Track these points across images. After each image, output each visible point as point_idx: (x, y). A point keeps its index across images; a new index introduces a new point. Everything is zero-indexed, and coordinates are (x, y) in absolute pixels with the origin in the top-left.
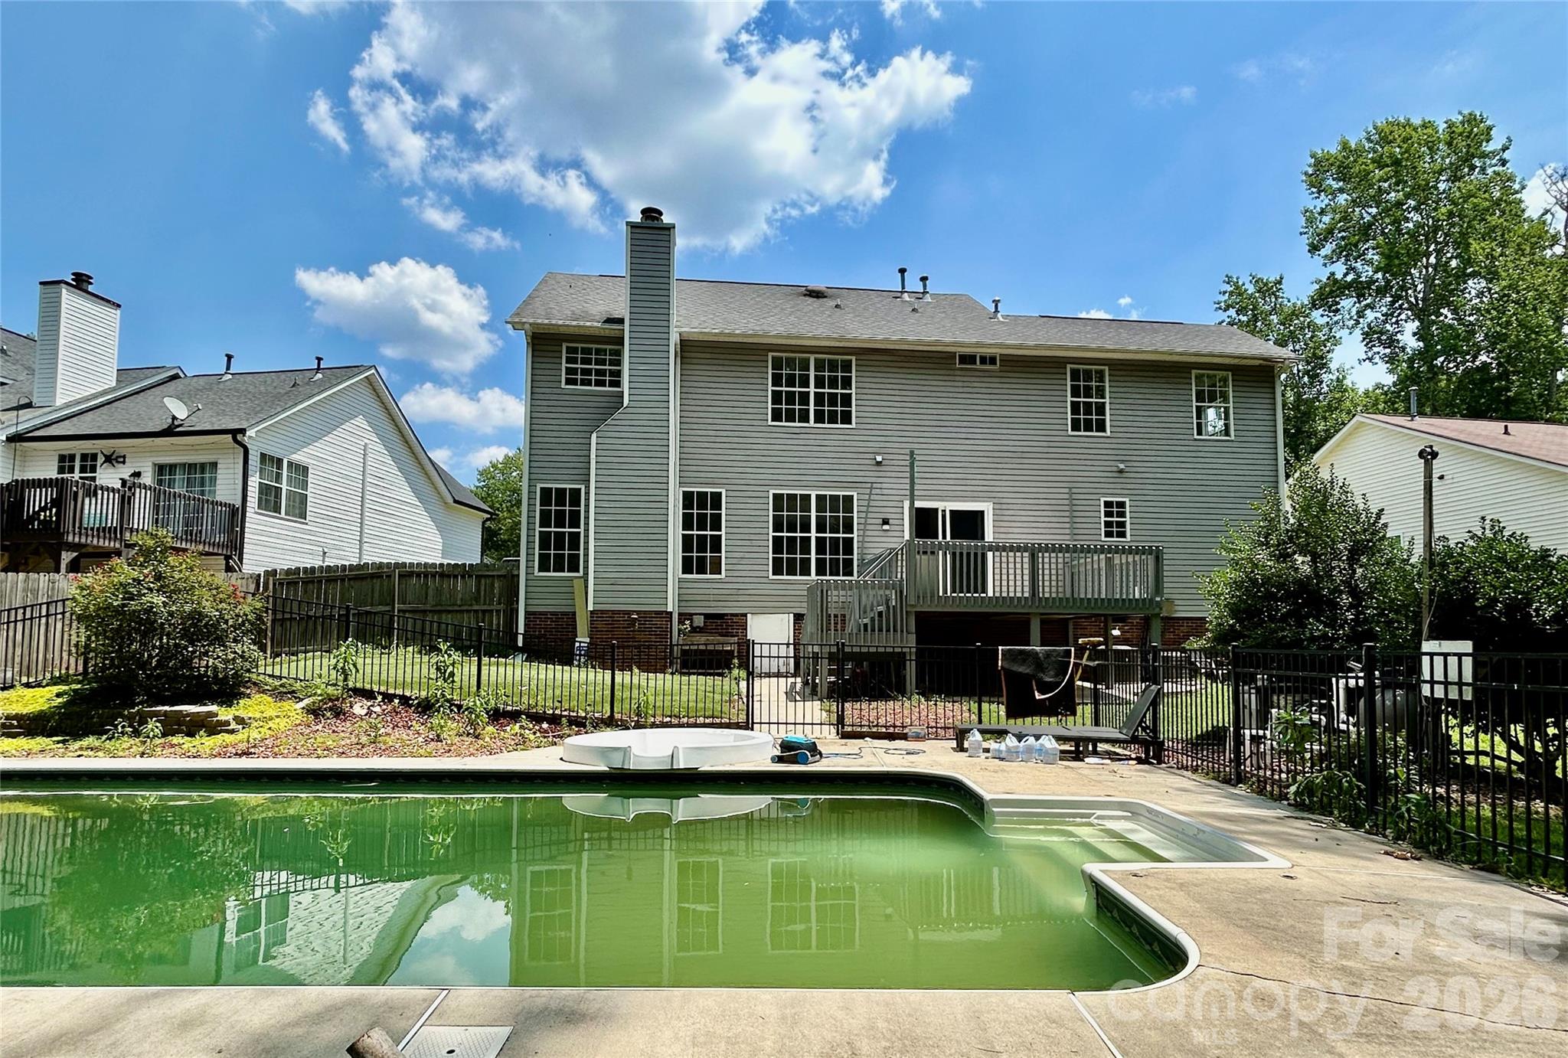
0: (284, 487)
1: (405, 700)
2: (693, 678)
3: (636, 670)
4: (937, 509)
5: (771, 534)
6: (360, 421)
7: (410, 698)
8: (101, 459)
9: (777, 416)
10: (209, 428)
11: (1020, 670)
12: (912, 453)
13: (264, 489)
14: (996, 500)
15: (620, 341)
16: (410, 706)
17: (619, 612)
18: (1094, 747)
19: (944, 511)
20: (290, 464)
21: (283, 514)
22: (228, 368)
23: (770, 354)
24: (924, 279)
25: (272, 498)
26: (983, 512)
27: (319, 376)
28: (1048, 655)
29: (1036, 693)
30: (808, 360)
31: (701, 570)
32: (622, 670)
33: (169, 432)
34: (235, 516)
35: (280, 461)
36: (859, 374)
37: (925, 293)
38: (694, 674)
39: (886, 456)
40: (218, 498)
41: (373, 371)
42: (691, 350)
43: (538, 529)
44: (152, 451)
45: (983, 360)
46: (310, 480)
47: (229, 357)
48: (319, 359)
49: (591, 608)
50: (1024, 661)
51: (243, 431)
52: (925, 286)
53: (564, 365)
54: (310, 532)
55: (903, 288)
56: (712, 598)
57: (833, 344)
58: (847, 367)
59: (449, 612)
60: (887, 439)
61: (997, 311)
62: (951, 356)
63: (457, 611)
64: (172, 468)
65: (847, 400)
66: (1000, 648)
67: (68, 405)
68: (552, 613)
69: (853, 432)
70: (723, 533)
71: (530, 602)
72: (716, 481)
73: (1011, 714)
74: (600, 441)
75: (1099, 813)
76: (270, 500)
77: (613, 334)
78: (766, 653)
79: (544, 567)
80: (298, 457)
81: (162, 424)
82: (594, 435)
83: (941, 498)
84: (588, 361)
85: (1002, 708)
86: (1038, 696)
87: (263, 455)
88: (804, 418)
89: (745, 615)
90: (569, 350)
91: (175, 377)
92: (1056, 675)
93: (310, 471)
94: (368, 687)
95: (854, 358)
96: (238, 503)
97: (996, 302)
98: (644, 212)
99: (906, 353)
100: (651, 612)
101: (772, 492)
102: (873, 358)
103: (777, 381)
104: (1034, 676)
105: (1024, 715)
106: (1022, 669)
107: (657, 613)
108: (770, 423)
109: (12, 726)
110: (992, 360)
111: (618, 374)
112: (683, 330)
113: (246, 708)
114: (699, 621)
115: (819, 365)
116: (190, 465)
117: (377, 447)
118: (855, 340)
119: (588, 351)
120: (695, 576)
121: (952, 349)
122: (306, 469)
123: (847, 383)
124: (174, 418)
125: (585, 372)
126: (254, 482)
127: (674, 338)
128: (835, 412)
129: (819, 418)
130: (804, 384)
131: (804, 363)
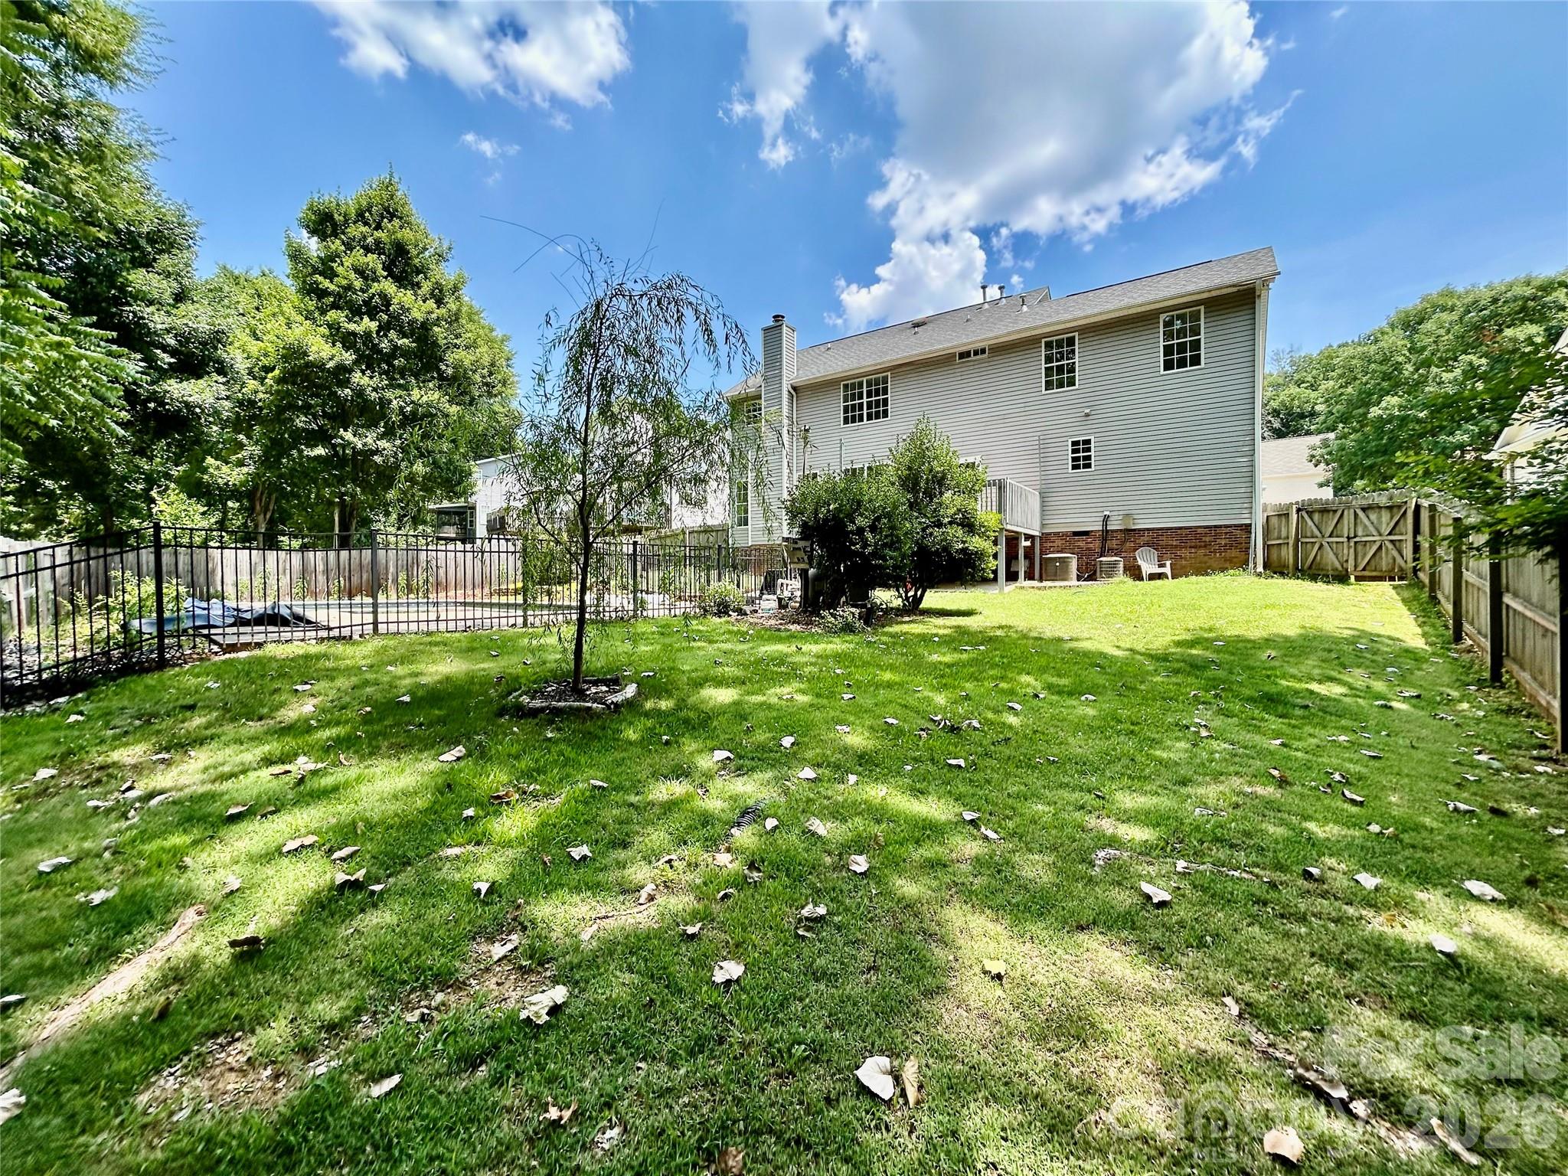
9: (846, 421)
14: (984, 453)
17: (762, 545)
23: (842, 384)
30: (863, 381)
36: (893, 383)
43: (736, 504)
45: (976, 353)
49: (750, 544)
57: (873, 368)
60: (910, 423)
62: (953, 355)
69: (889, 423)
71: (734, 542)
84: (756, 410)
88: (861, 419)
97: (1023, 298)
102: (899, 370)
107: (778, 545)
108: (842, 426)
110: (983, 351)
112: (792, 381)
115: (870, 383)
118: (885, 362)
119: (755, 405)
121: (952, 351)
125: (755, 416)
128: (879, 411)
129: (870, 418)
130: (861, 397)
131: (861, 385)
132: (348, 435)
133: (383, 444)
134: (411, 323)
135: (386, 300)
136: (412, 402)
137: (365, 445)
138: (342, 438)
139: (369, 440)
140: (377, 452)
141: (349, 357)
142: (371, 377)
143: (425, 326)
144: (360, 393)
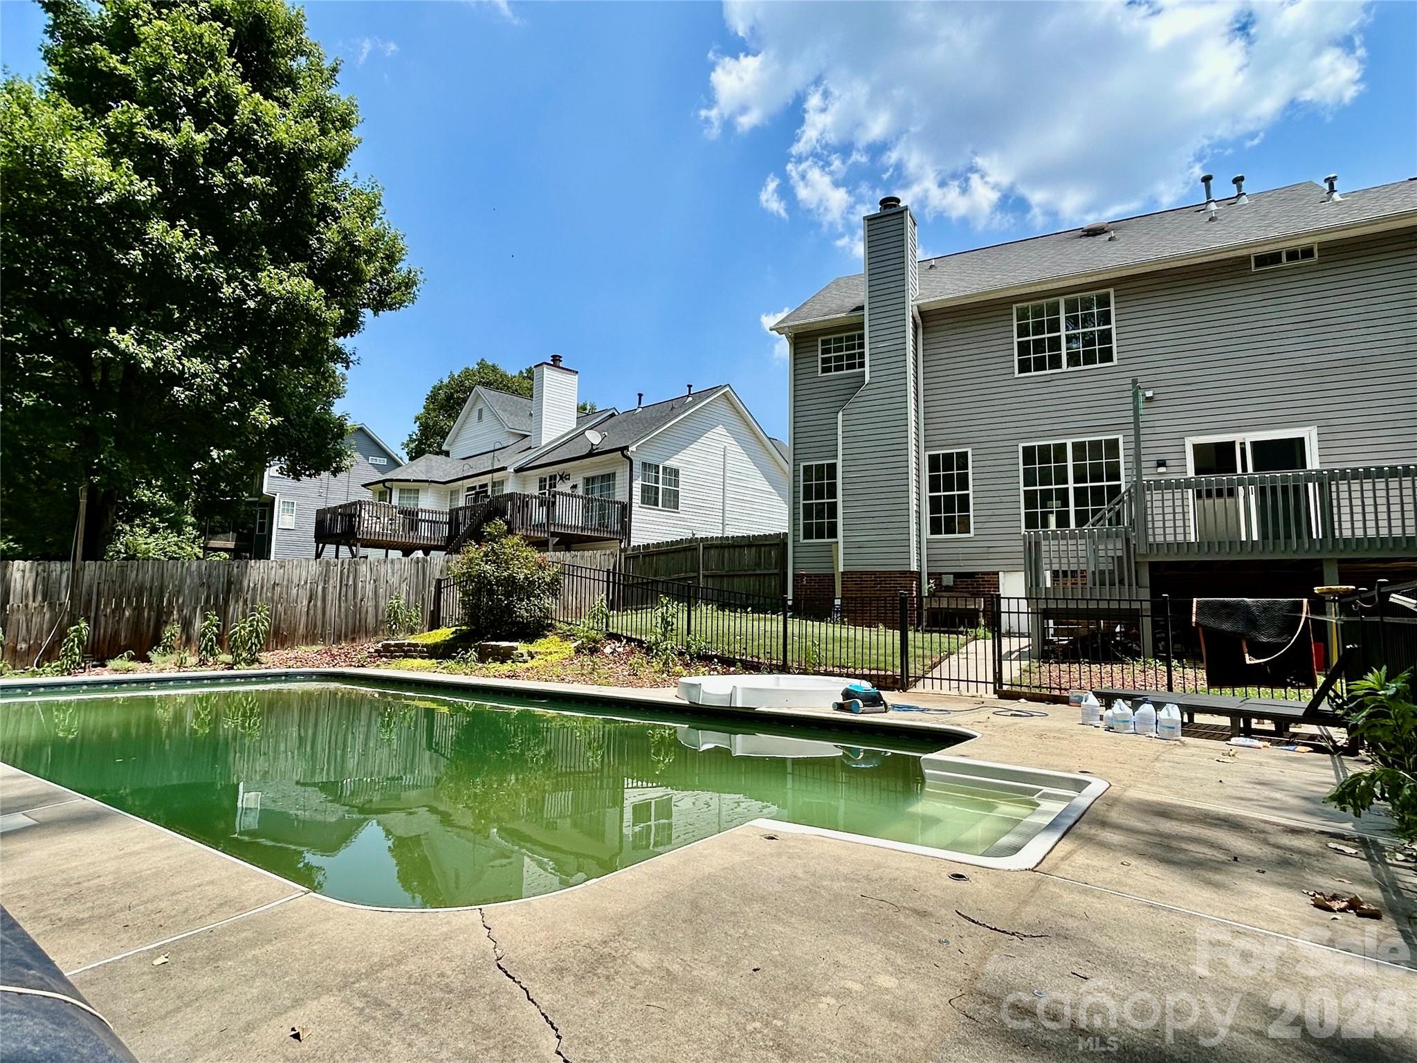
0: (660, 486)
1: (640, 642)
2: (936, 635)
3: (881, 627)
4: (1233, 443)
5: (1022, 488)
6: (720, 429)
7: (643, 642)
8: (558, 478)
9: (1024, 367)
10: (610, 448)
11: (1224, 627)
12: (1135, 382)
13: (645, 489)
14: (1323, 423)
15: (861, 326)
16: (643, 648)
17: (866, 573)
18: (1247, 723)
19: (1243, 444)
20: (665, 468)
21: (660, 507)
22: (640, 404)
23: (1014, 306)
24: (1238, 181)
25: (653, 495)
26: (1302, 440)
27: (690, 399)
28: (1266, 609)
29: (1247, 656)
30: (1058, 303)
31: (950, 530)
32: (870, 627)
33: (591, 454)
34: (626, 510)
35: (658, 467)
36: (1119, 305)
37: (1239, 196)
38: (935, 632)
39: (1157, 390)
40: (617, 499)
41: (728, 389)
42: (929, 319)
43: (802, 502)
44: (583, 469)
45: (1292, 255)
46: (680, 479)
47: (640, 395)
48: (690, 386)
49: (841, 569)
50: (1229, 616)
51: (626, 448)
52: (1239, 188)
53: (820, 356)
54: (683, 520)
55: (1208, 196)
56: (961, 557)
57: (1083, 280)
58: (1104, 301)
59: (739, 576)
60: (1158, 371)
61: (1332, 190)
62: (1245, 260)
63: (745, 575)
64: (593, 478)
65: (1106, 337)
66: (1195, 600)
67: (547, 445)
68: (816, 575)
69: (1116, 369)
70: (970, 492)
71: (798, 566)
72: (961, 441)
73: (1213, 682)
74: (846, 417)
75: (1046, 790)
76: (650, 497)
77: (855, 321)
78: (1014, 608)
79: (808, 535)
80: (671, 463)
81: (585, 451)
82: (840, 414)
83: (1239, 429)
84: (840, 349)
85: (1202, 674)
86: (1249, 660)
87: (644, 464)
88: (1055, 362)
89: (997, 573)
90: (824, 343)
91: (612, 415)
92: (1279, 635)
93: (680, 472)
94: (620, 632)
95: (1111, 291)
96: (626, 500)
97: (1331, 181)
98: (882, 202)
99: (1180, 271)
100: (895, 572)
101: (1021, 445)
102: (1129, 285)
103: (1023, 331)
104: (1242, 636)
105: (1234, 684)
106: (1226, 626)
107: (901, 572)
108: (1017, 375)
109: (424, 652)
110: (1308, 253)
111: (862, 355)
112: (920, 302)
113: (540, 646)
114: (948, 580)
115: (1071, 307)
116: (602, 476)
117: (735, 449)
118: (1108, 271)
119: (840, 340)
120: (943, 536)
121: (1245, 252)
122: (676, 472)
123: (1105, 318)
124: (592, 445)
125: (840, 358)
126: (637, 485)
127: (911, 311)
128: (1092, 351)
129: (1074, 361)
130: (1054, 327)
131: (1054, 309)
132: (126, 342)
133: (195, 364)
134: (275, 148)
135: (228, 104)
136: (260, 291)
137: (157, 362)
138: (113, 348)
139: (168, 355)
140: (179, 379)
141: (146, 190)
142: (187, 235)
144: (161, 259)
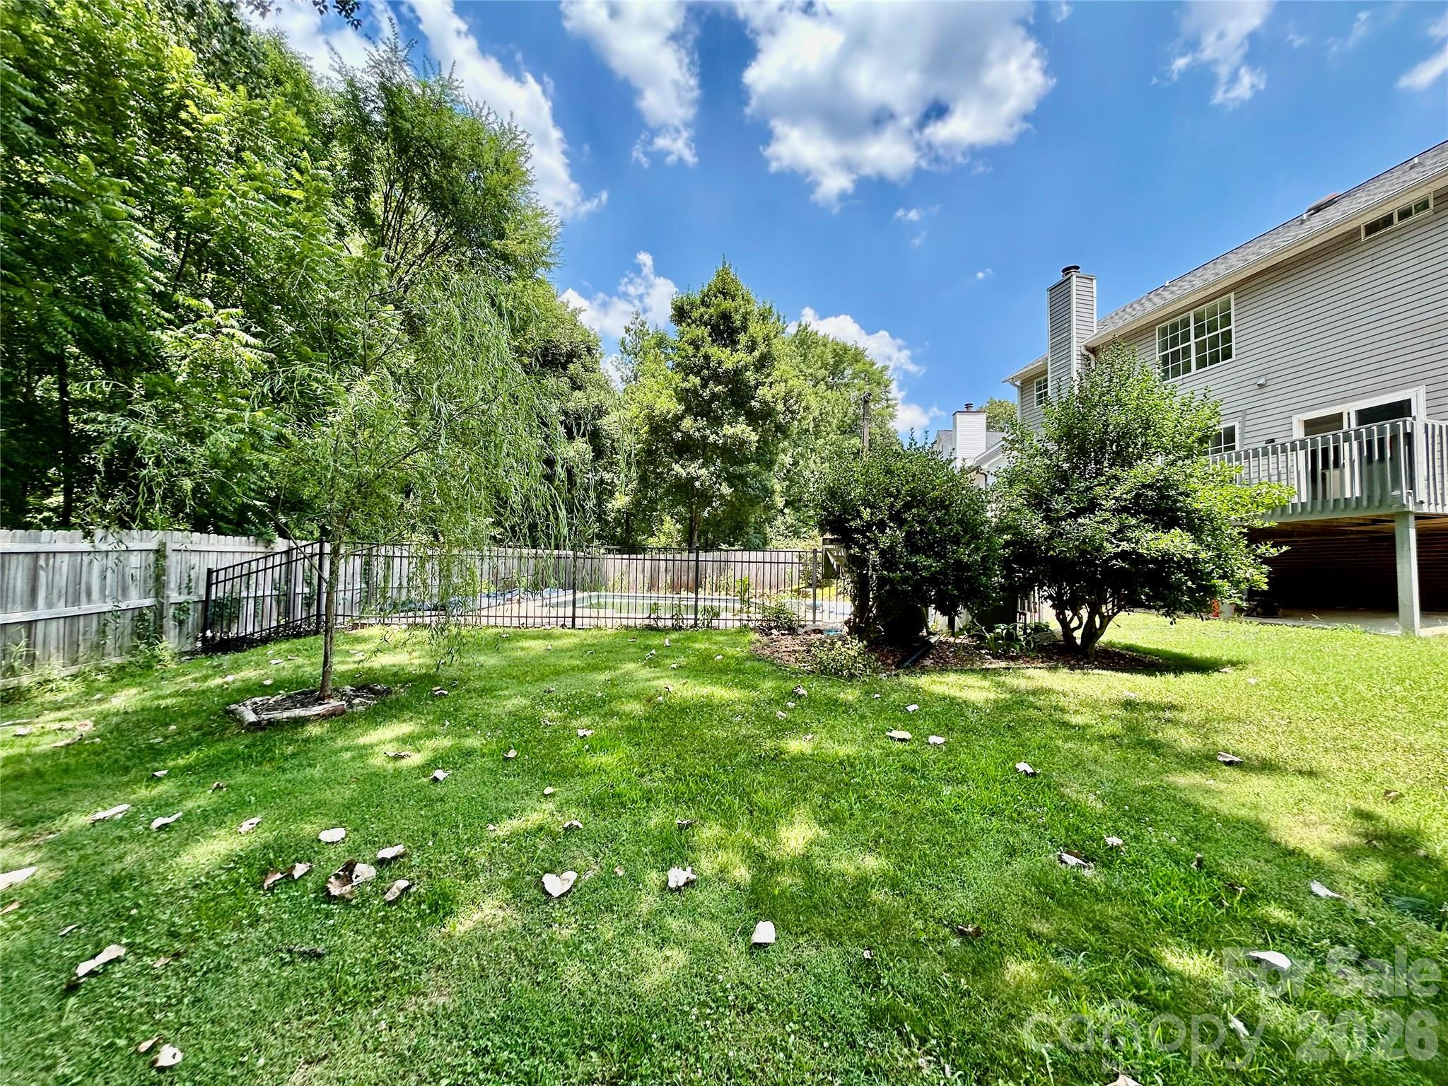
4: (1342, 413)
14: (1432, 381)
19: (1349, 413)
23: (1157, 328)
26: (1409, 401)
30: (1189, 317)
36: (1238, 307)
39: (1270, 376)
45: (1405, 214)
53: (1035, 393)
58: (1226, 306)
60: (1272, 358)
65: (1227, 337)
69: (1235, 364)
77: (1043, 369)
83: (1346, 400)
88: (1187, 367)
90: (1038, 383)
95: (1232, 295)
102: (1246, 286)
103: (1163, 347)
112: (1086, 342)
115: (1199, 317)
123: (1227, 320)
127: (1078, 352)
128: (1218, 351)
129: (1201, 363)
130: (1186, 338)
131: (1186, 323)
133: (703, 471)
134: (726, 372)
139: (691, 469)
140: (697, 479)
143: (738, 372)
